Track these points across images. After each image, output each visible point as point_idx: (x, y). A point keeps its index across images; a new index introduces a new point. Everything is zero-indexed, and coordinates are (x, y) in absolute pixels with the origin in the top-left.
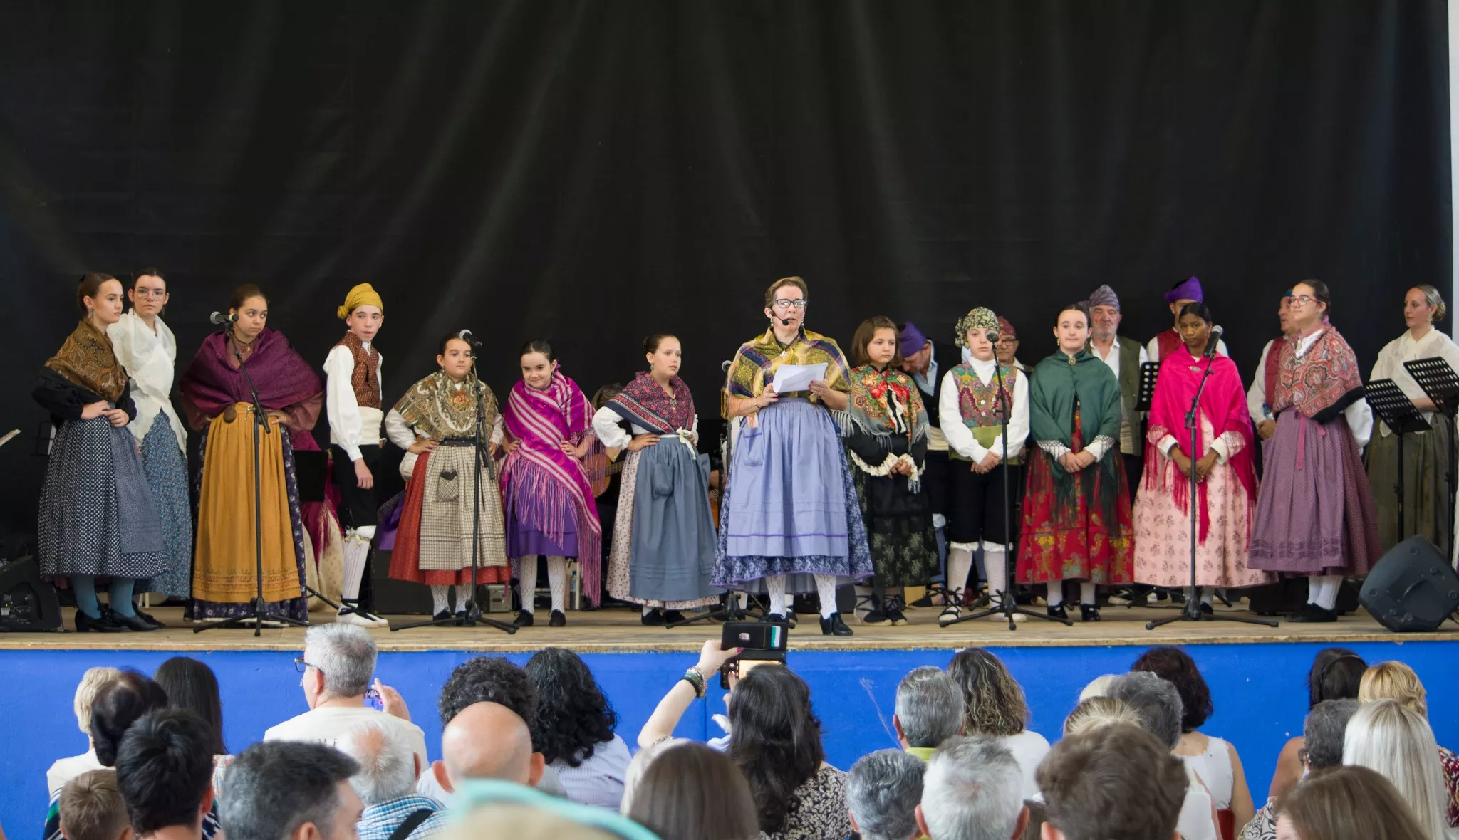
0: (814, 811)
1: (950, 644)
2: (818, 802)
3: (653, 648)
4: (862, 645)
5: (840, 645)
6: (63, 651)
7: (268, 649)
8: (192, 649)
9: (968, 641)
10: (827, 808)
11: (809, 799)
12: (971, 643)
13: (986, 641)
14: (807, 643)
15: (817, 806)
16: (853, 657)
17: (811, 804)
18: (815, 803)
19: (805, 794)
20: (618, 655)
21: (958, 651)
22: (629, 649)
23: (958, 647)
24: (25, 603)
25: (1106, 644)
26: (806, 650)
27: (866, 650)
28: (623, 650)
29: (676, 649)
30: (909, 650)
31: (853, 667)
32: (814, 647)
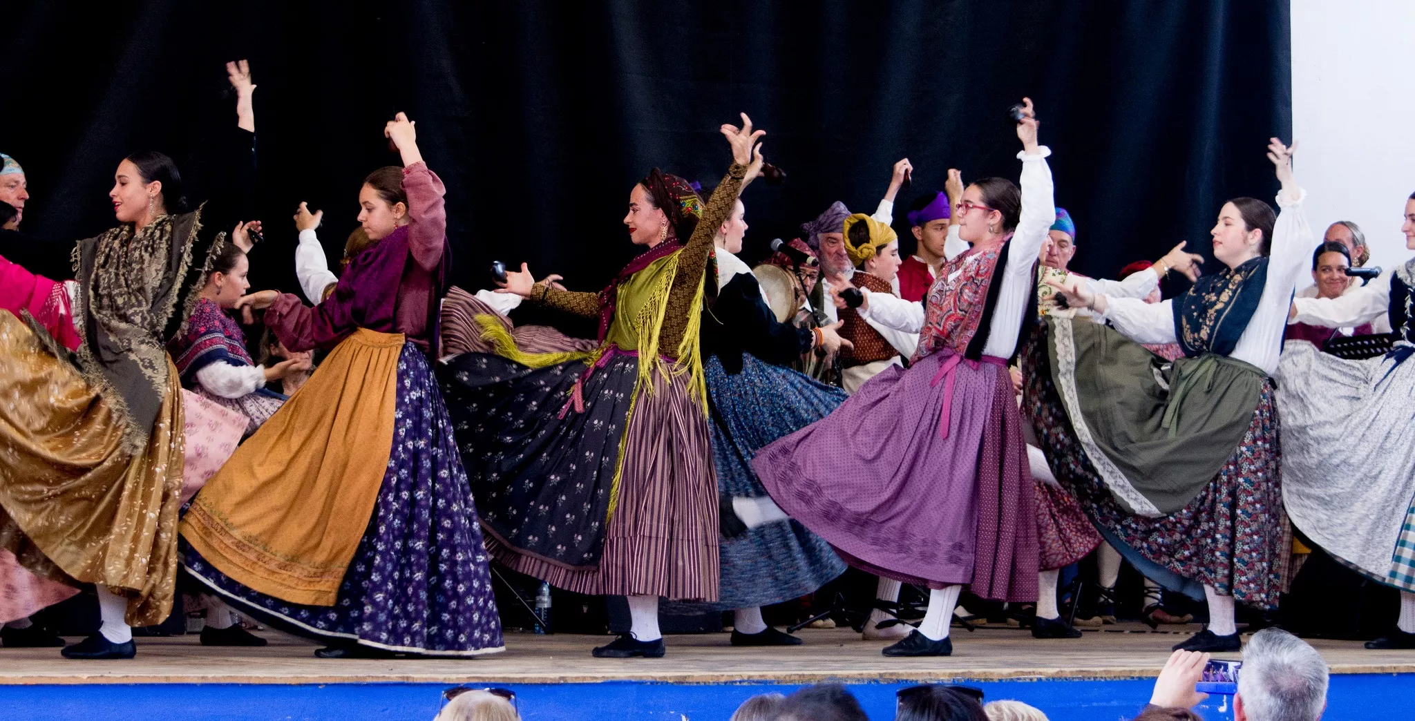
4: (1121, 672)
7: (400, 681)
8: (303, 682)
14: (1057, 670)
26: (1053, 679)
27: (1122, 679)
31: (1109, 701)
32: (1064, 676)
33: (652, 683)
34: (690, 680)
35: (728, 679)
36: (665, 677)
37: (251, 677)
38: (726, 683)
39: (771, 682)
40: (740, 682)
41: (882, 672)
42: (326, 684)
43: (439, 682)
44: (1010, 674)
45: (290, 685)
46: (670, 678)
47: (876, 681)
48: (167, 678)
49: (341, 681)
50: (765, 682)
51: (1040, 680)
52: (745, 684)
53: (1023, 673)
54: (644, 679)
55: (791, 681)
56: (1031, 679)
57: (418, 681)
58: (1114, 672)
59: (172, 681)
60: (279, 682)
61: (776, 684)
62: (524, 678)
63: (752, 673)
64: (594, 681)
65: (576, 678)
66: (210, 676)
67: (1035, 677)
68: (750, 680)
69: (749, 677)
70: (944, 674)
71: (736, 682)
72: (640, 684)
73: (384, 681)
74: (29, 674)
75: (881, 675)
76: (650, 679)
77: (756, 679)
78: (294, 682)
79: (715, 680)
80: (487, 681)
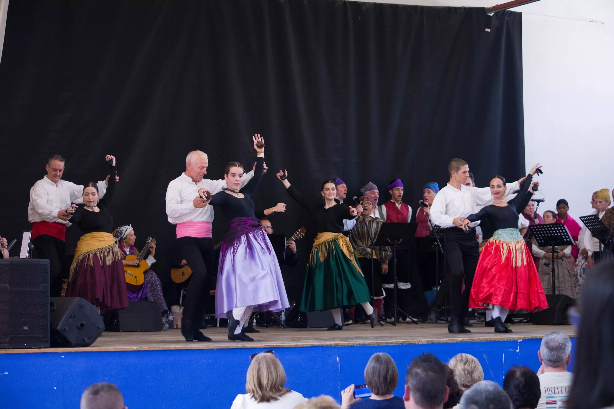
1: (517, 338)
3: (402, 343)
4: (484, 339)
5: (475, 339)
7: (242, 347)
8: (209, 348)
9: (523, 336)
12: (525, 337)
13: (530, 336)
14: (462, 339)
16: (480, 345)
21: (519, 341)
23: (519, 339)
26: (461, 342)
27: (484, 341)
30: (500, 341)
31: (480, 348)
32: (465, 341)
33: (327, 346)
34: (339, 345)
35: (352, 344)
36: (331, 344)
38: (352, 345)
39: (367, 345)
40: (356, 345)
41: (404, 341)
42: (217, 349)
43: (255, 347)
44: (446, 341)
45: (205, 349)
46: (333, 344)
47: (402, 344)
48: (163, 348)
49: (221, 348)
50: (365, 345)
51: (456, 342)
52: (358, 346)
53: (451, 340)
54: (324, 345)
55: (373, 344)
56: (454, 342)
57: (248, 347)
58: (481, 339)
59: (165, 349)
60: (201, 348)
61: (368, 345)
62: (283, 345)
63: (360, 342)
64: (307, 346)
65: (301, 345)
66: (178, 347)
68: (359, 344)
69: (359, 343)
70: (424, 341)
71: (355, 345)
72: (322, 347)
73: (237, 347)
74: (117, 348)
75: (403, 342)
76: (327, 345)
77: (362, 344)
79: (348, 345)
80: (271, 347)
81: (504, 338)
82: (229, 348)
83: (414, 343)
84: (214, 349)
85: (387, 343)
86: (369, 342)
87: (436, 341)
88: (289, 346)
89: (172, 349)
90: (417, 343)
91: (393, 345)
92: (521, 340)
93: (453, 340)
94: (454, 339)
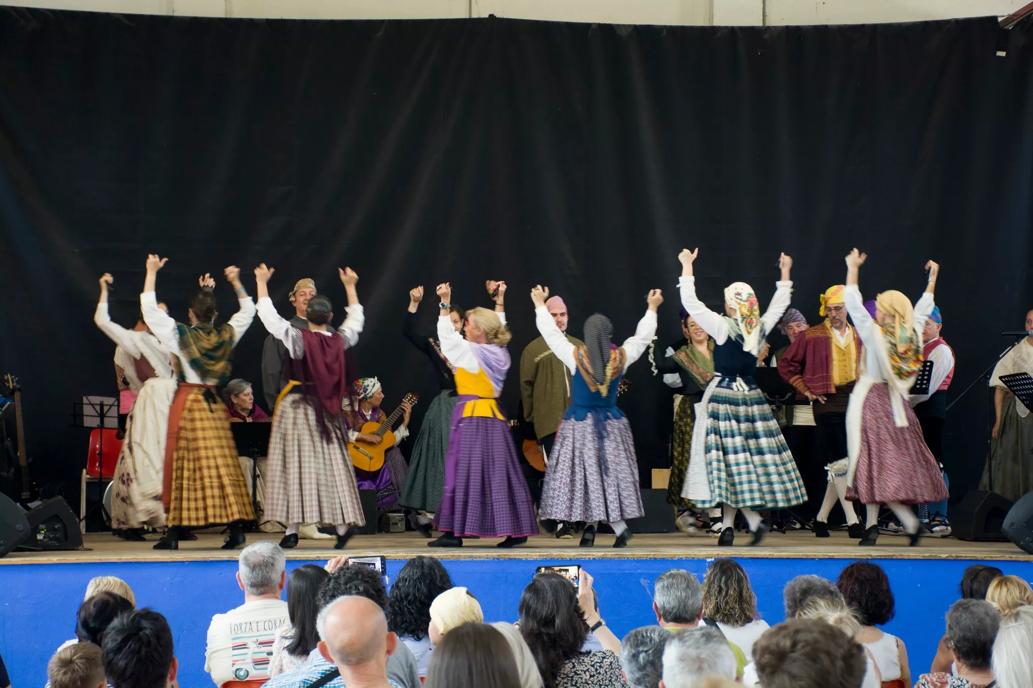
0: (590, 682)
1: (703, 555)
2: (594, 676)
3: (497, 557)
5: (626, 555)
6: (80, 564)
7: (228, 559)
8: (174, 560)
10: (599, 681)
11: (587, 673)
14: (603, 553)
15: (592, 679)
16: (635, 564)
17: (588, 677)
18: (591, 676)
19: (585, 669)
20: (473, 561)
21: (709, 560)
22: (480, 557)
23: (709, 558)
24: (55, 530)
25: (814, 557)
26: (602, 558)
27: (644, 559)
28: (476, 558)
29: (513, 557)
30: (674, 559)
31: (636, 570)
32: (608, 557)
37: (145, 559)
44: (574, 555)
45: (167, 562)
51: (594, 559)
53: (582, 555)
56: (589, 558)
67: (591, 557)
73: (219, 559)
78: (169, 560)
81: (678, 555)
82: (207, 560)
83: (518, 557)
84: (184, 562)
85: (471, 557)
86: (439, 554)
87: (556, 555)
88: (305, 559)
89: (116, 561)
90: (523, 558)
91: (481, 560)
92: (713, 560)
93: (587, 555)
94: (585, 553)
